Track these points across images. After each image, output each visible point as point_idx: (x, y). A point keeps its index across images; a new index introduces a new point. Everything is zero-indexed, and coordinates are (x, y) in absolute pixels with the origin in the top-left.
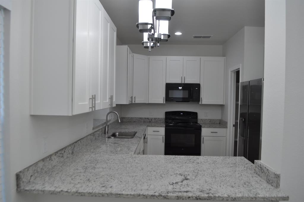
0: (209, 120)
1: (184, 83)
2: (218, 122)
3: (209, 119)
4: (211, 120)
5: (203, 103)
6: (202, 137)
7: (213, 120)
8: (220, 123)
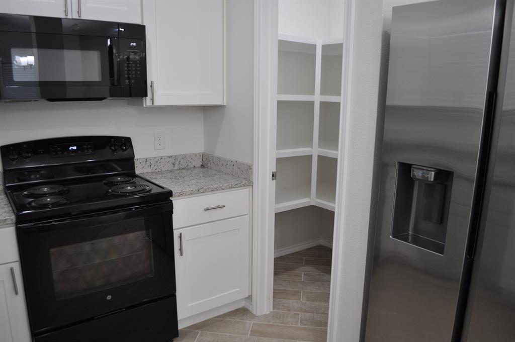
0: (172, 160)
1: (75, 16)
2: (198, 163)
3: (169, 157)
4: (176, 157)
5: (159, 102)
6: (176, 234)
7: (184, 157)
8: (203, 166)
